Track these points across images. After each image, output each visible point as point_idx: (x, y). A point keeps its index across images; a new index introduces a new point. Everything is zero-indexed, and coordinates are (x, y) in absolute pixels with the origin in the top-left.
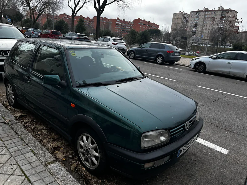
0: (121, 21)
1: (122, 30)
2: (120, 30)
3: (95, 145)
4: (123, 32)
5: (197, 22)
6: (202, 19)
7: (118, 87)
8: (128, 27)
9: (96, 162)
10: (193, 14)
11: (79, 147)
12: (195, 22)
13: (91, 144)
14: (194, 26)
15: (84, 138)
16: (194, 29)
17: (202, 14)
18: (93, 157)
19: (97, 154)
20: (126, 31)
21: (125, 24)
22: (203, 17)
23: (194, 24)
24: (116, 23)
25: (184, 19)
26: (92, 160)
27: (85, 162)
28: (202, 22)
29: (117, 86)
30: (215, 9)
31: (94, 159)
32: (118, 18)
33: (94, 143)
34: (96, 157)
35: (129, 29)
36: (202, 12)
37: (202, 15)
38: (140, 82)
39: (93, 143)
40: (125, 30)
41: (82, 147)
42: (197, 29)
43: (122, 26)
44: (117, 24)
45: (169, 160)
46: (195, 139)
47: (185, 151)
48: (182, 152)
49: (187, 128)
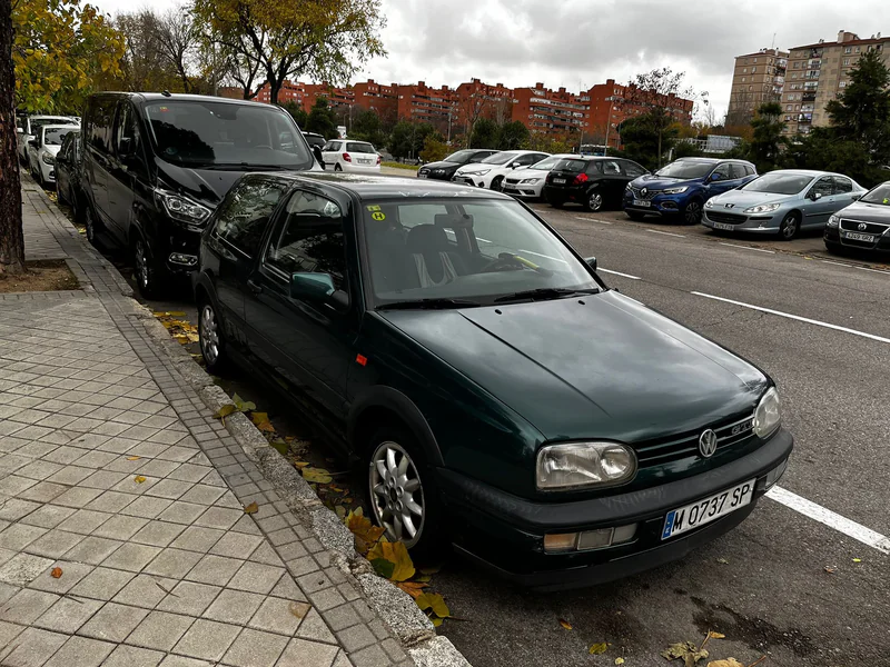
0: (548, 94)
1: (551, 126)
2: (545, 125)
3: (415, 482)
4: (555, 129)
5: (816, 84)
6: (833, 72)
7: (500, 313)
8: (575, 114)
9: (413, 532)
10: (798, 55)
11: (374, 476)
12: (807, 84)
13: (405, 477)
14: (804, 99)
15: (391, 454)
16: (804, 109)
17: (832, 54)
18: (407, 515)
19: (419, 511)
20: (567, 128)
21: (563, 105)
22: (836, 66)
23: (805, 93)
24: (532, 100)
25: (777, 75)
26: (402, 521)
27: (385, 524)
28: (831, 83)
29: (497, 311)
30: (882, 36)
31: (408, 520)
32: (540, 86)
33: (415, 477)
34: (415, 518)
35: (578, 119)
36: (832, 49)
37: (831, 58)
38: (580, 302)
39: (411, 475)
40: (562, 123)
41: (380, 480)
42: (816, 111)
43: (552, 111)
44: (535, 105)
45: (633, 539)
46: (743, 494)
47: (697, 524)
48: (685, 526)
49: (706, 451)
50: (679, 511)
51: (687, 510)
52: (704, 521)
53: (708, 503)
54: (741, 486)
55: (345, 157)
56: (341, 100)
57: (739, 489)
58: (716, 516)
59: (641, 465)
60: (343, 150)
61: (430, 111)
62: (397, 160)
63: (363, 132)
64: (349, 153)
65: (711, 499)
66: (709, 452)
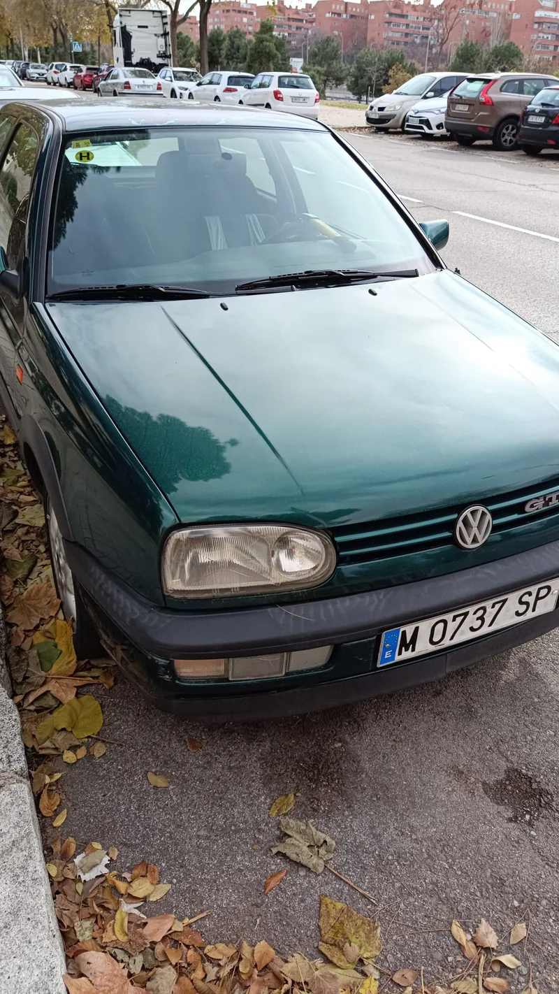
24: (537, 14)
29: (223, 307)
45: (326, 666)
46: (538, 598)
47: (447, 642)
48: (423, 646)
49: (469, 540)
50: (409, 630)
51: (425, 626)
52: (459, 639)
53: (466, 614)
54: (534, 589)
55: (276, 94)
56: (299, 24)
57: (530, 594)
58: (485, 630)
59: (341, 561)
60: (274, 86)
61: (407, 35)
62: (359, 100)
63: (320, 64)
64: (281, 90)
65: (472, 609)
66: (475, 540)
